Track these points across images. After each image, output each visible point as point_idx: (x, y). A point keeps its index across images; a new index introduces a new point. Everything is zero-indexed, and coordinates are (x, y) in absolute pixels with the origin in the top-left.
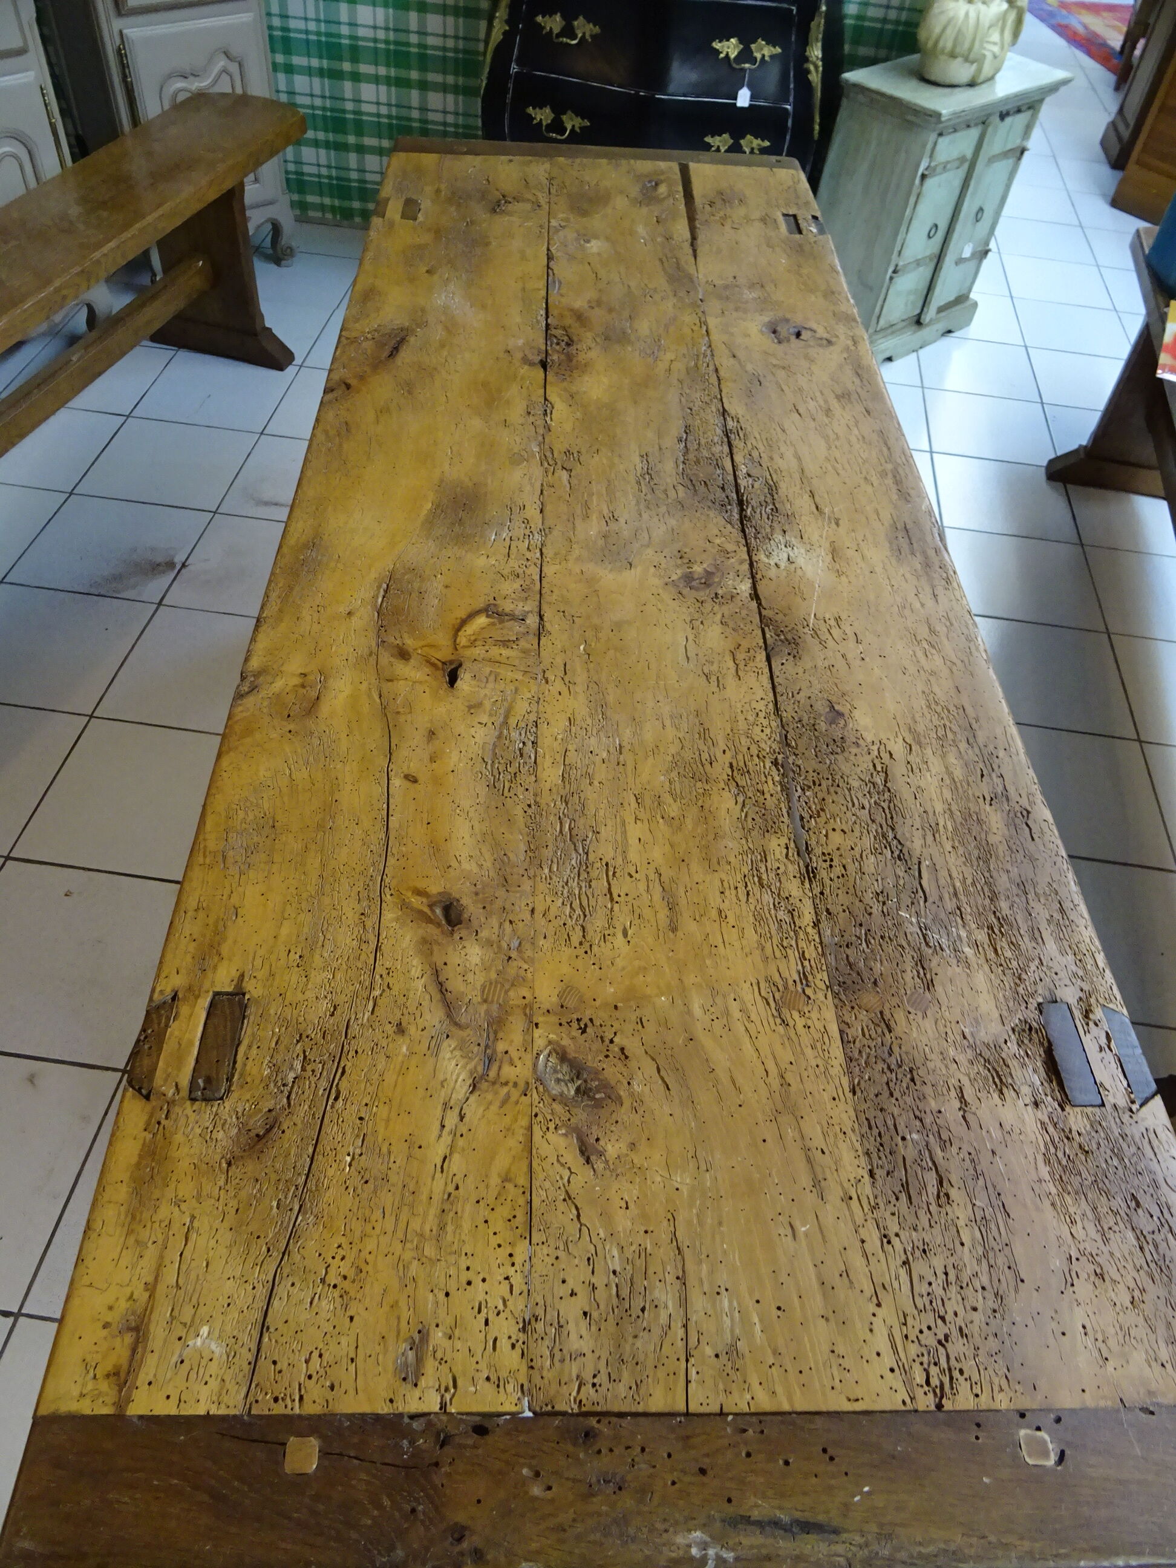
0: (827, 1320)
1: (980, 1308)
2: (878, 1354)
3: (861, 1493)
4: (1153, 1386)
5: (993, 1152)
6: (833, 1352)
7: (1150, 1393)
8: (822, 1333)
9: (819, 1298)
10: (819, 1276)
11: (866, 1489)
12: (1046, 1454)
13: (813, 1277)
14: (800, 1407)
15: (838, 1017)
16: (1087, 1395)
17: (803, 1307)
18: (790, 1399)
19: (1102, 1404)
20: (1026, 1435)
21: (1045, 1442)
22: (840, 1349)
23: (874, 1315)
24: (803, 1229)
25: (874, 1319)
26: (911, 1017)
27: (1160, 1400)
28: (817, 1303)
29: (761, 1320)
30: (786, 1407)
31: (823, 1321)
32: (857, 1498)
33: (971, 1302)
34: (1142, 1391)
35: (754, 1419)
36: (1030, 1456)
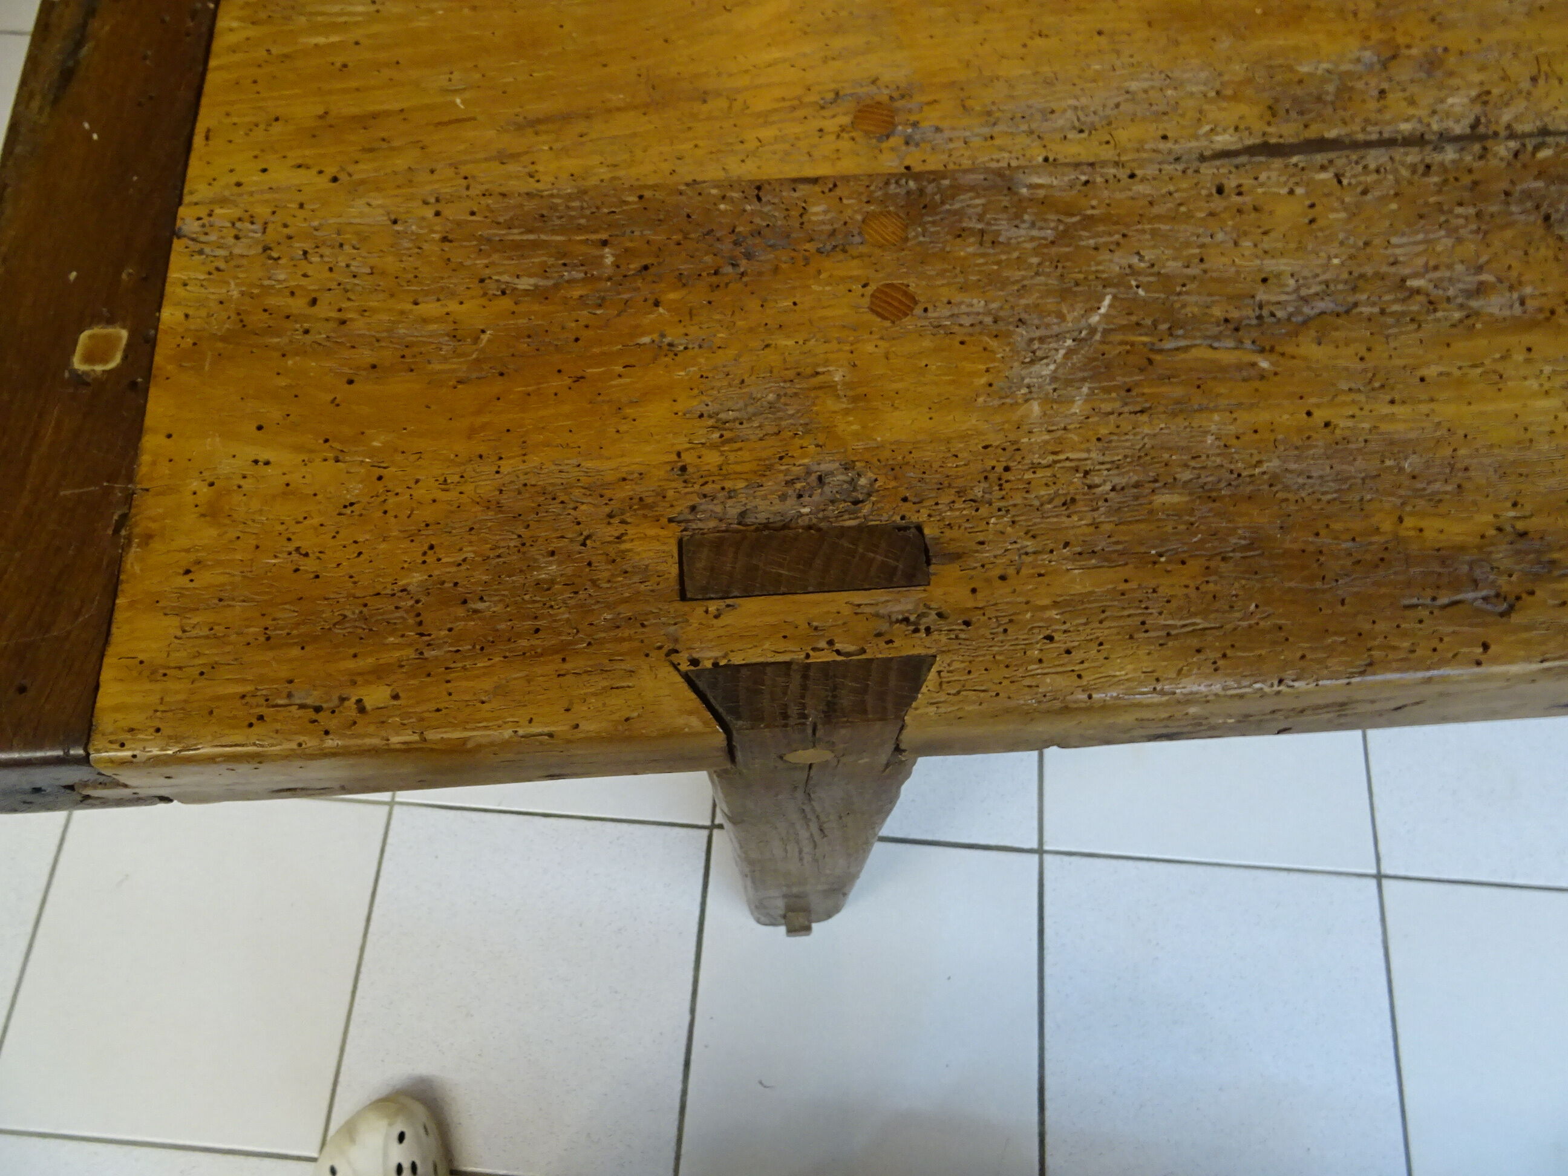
0: (321, 117)
1: (314, 310)
2: (264, 170)
3: (92, 131)
4: (156, 545)
5: (578, 379)
6: (277, 119)
7: (148, 538)
8: (306, 111)
9: (355, 111)
10: (387, 114)
11: (95, 137)
12: (89, 358)
13: (386, 107)
14: (210, 77)
15: (846, 179)
16: (161, 439)
17: (345, 91)
18: (220, 68)
19: (145, 458)
20: (120, 338)
21: (105, 361)
22: (277, 128)
23: (321, 172)
24: (458, 101)
25: (314, 171)
26: (857, 287)
27: (134, 550)
28: (347, 107)
29: (333, 44)
30: (213, 63)
31: (321, 112)
32: (86, 125)
33: (325, 298)
34: (153, 526)
35: (204, 29)
36: (91, 337)
